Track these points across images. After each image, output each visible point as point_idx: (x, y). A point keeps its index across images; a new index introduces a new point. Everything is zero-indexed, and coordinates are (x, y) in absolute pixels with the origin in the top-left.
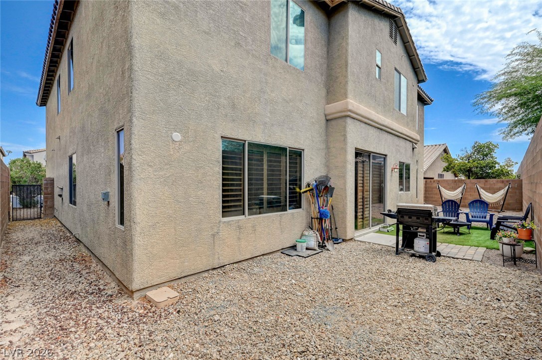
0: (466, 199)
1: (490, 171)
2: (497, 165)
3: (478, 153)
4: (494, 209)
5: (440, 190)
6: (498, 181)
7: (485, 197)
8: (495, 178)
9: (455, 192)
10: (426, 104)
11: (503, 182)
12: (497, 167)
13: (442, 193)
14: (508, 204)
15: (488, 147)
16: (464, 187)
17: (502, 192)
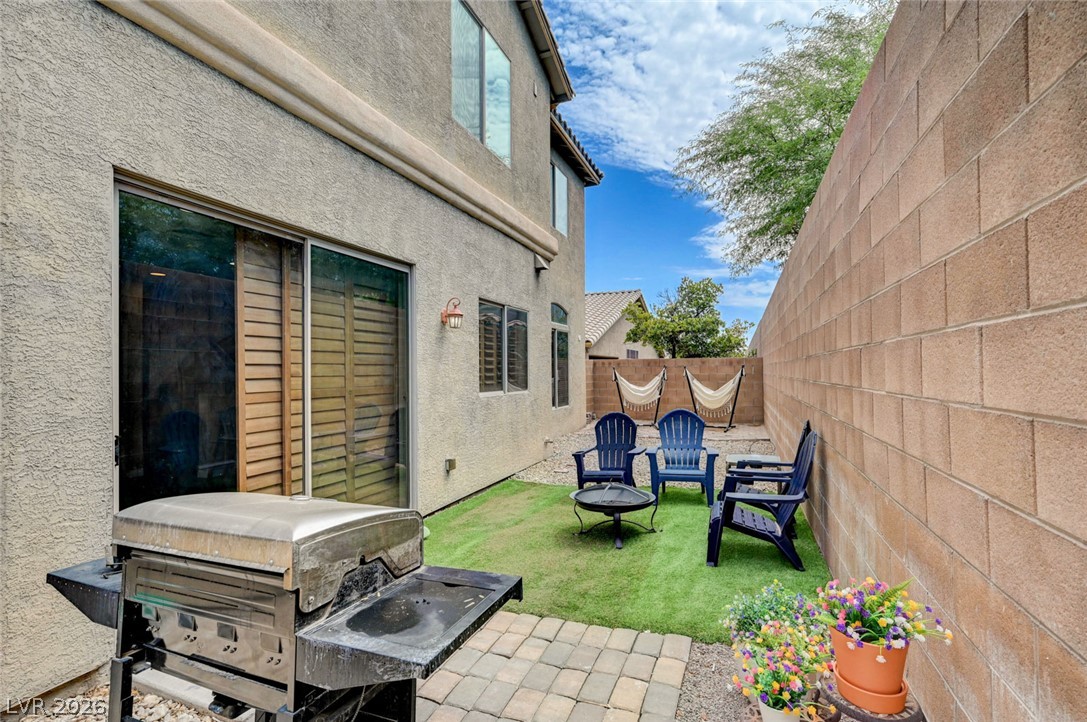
0: (667, 401)
1: (709, 341)
2: (720, 328)
3: (689, 302)
4: (719, 422)
5: (617, 384)
6: (722, 362)
7: (702, 398)
8: (717, 355)
9: (646, 388)
10: (590, 184)
11: (731, 363)
12: (721, 332)
13: (623, 392)
14: (742, 411)
15: (705, 290)
16: (664, 375)
17: (730, 386)
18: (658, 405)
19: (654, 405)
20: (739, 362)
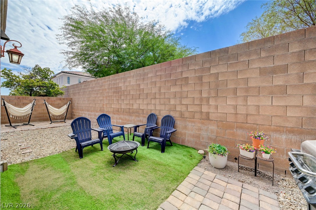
5: (5, 107)
16: (34, 103)
17: (65, 107)
18: (31, 116)
19: (29, 115)
20: (64, 99)
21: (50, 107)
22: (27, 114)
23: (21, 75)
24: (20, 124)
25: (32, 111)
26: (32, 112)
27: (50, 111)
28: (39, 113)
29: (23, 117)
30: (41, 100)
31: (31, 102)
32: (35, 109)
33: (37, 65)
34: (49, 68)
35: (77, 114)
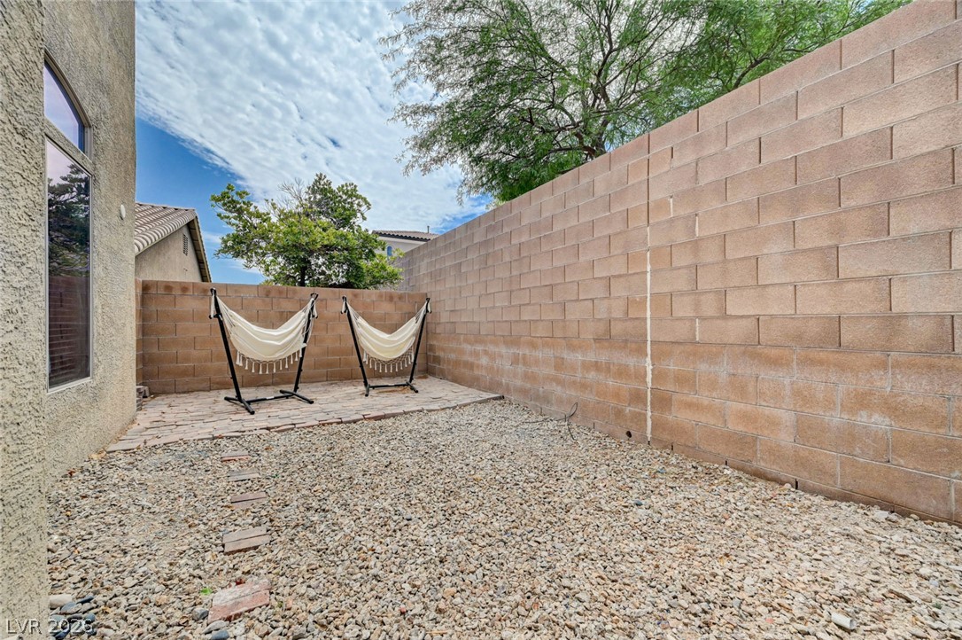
5: (220, 324)
6: (380, 296)
7: (369, 344)
9: (283, 331)
13: (234, 339)
16: (312, 309)
17: (412, 327)
18: (302, 359)
19: (296, 359)
20: (401, 297)
21: (362, 326)
22: (291, 353)
23: (275, 208)
24: (268, 393)
25: (305, 342)
26: (305, 345)
27: (363, 342)
28: (328, 352)
29: (278, 363)
30: (334, 301)
31: (302, 306)
32: (316, 334)
33: (321, 174)
34: (355, 186)
35: (453, 356)
